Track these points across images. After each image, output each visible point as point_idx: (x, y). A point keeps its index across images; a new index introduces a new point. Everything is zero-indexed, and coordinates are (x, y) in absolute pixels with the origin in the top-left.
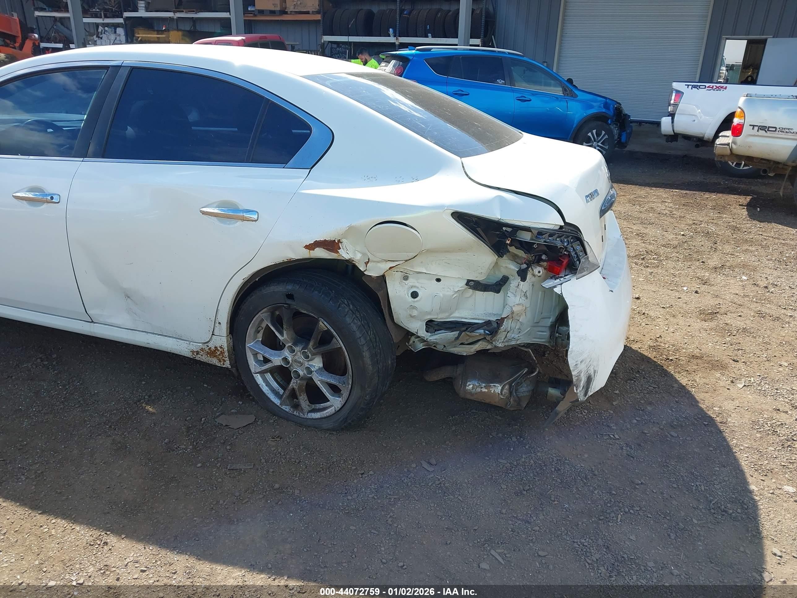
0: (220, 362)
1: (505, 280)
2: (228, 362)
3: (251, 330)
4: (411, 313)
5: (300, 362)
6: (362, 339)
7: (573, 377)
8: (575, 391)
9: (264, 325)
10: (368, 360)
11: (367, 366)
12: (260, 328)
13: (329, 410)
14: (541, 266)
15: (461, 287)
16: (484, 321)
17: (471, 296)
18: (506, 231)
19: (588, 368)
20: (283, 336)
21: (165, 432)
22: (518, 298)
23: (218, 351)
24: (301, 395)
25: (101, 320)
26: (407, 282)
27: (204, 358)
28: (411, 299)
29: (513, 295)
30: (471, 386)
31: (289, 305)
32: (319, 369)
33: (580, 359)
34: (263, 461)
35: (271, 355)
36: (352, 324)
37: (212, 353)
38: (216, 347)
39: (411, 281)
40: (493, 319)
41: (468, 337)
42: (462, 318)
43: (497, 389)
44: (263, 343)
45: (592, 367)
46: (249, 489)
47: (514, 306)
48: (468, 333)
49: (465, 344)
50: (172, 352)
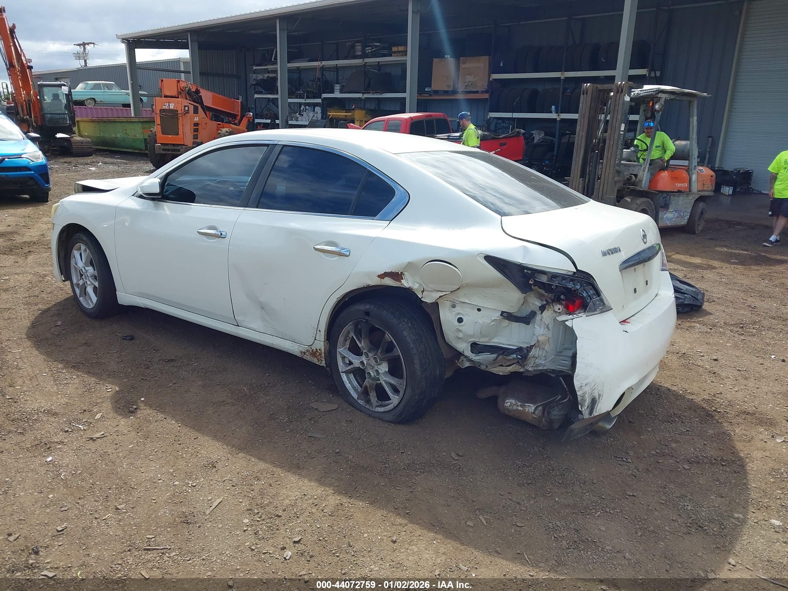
0: (319, 361)
1: (533, 314)
2: (324, 362)
3: (341, 339)
4: (457, 335)
5: (371, 366)
6: (414, 349)
7: (578, 397)
8: (580, 409)
9: (351, 336)
10: (417, 367)
11: (416, 371)
12: (348, 338)
13: (390, 406)
14: (561, 304)
15: (497, 317)
16: (516, 348)
17: (508, 326)
18: (527, 273)
19: (593, 390)
20: (361, 344)
21: (272, 407)
22: (542, 329)
23: (318, 352)
24: (371, 392)
25: (244, 324)
26: (454, 309)
27: (308, 357)
28: (456, 323)
29: (539, 327)
30: (509, 404)
31: (367, 320)
32: (385, 372)
33: (585, 382)
34: (334, 434)
35: (353, 359)
36: (408, 337)
37: (314, 354)
38: (316, 350)
39: (458, 309)
40: (524, 346)
41: (506, 361)
42: (500, 344)
43: (531, 408)
44: (350, 349)
45: (597, 391)
46: (318, 450)
47: (539, 336)
48: (505, 357)
49: (502, 366)
50: (288, 352)
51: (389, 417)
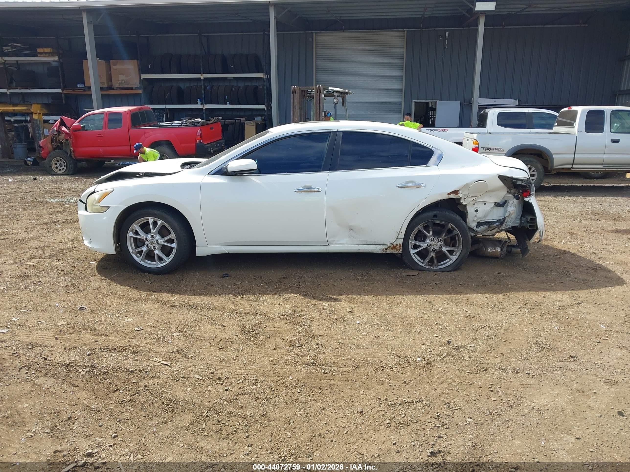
0: (398, 251)
1: (506, 202)
2: (401, 250)
3: (413, 235)
4: (473, 219)
5: (435, 245)
13: (450, 262)
15: (493, 206)
16: (498, 220)
17: (496, 209)
18: (514, 181)
20: (429, 233)
22: (512, 208)
23: (398, 246)
24: (435, 259)
25: (333, 243)
26: (474, 206)
27: (388, 251)
28: (475, 213)
29: (510, 207)
30: (489, 249)
31: (434, 220)
32: (444, 246)
35: (422, 244)
37: (394, 248)
38: (397, 244)
39: (476, 206)
40: (502, 218)
41: (491, 228)
42: (489, 220)
43: (498, 249)
47: (510, 211)
48: (491, 226)
49: (488, 231)
50: (370, 252)
51: (450, 269)
